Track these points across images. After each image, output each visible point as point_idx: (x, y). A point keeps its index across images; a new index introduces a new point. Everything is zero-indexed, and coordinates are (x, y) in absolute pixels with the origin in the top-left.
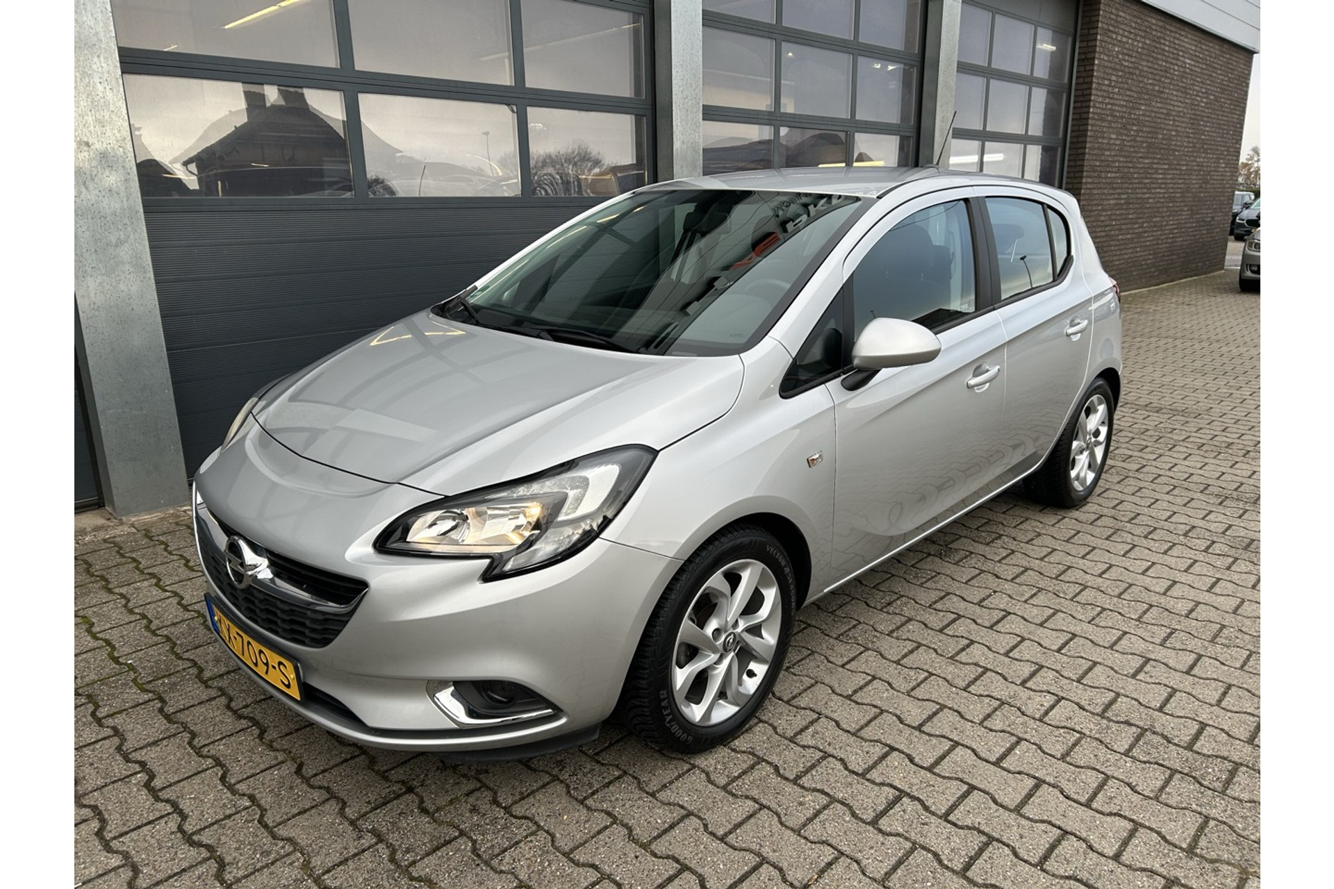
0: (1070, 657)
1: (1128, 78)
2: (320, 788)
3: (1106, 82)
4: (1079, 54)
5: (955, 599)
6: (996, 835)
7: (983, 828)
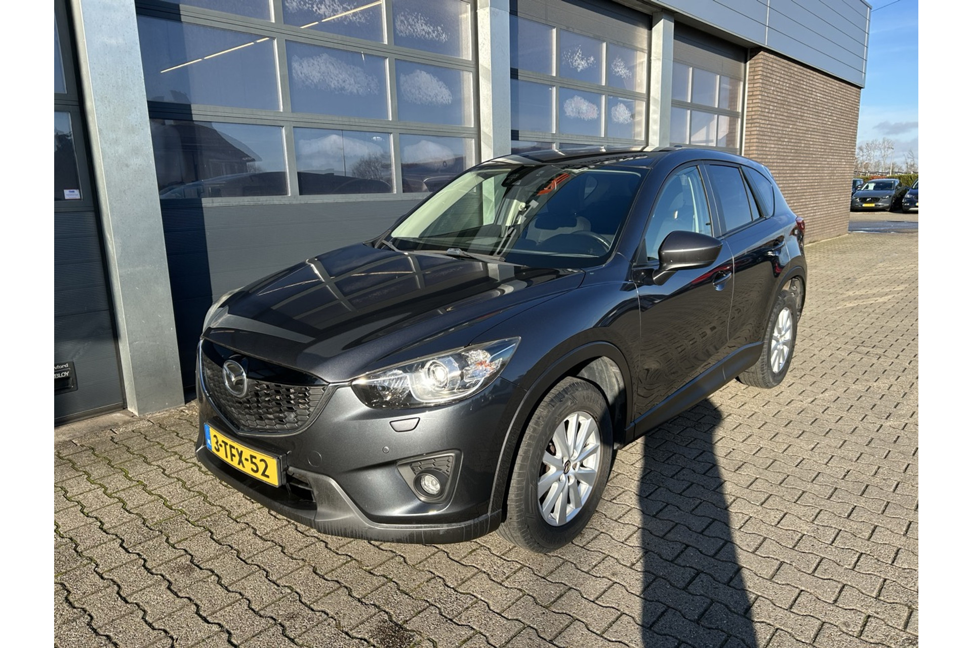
1: (781, 108)
3: (767, 110)
4: (749, 92)
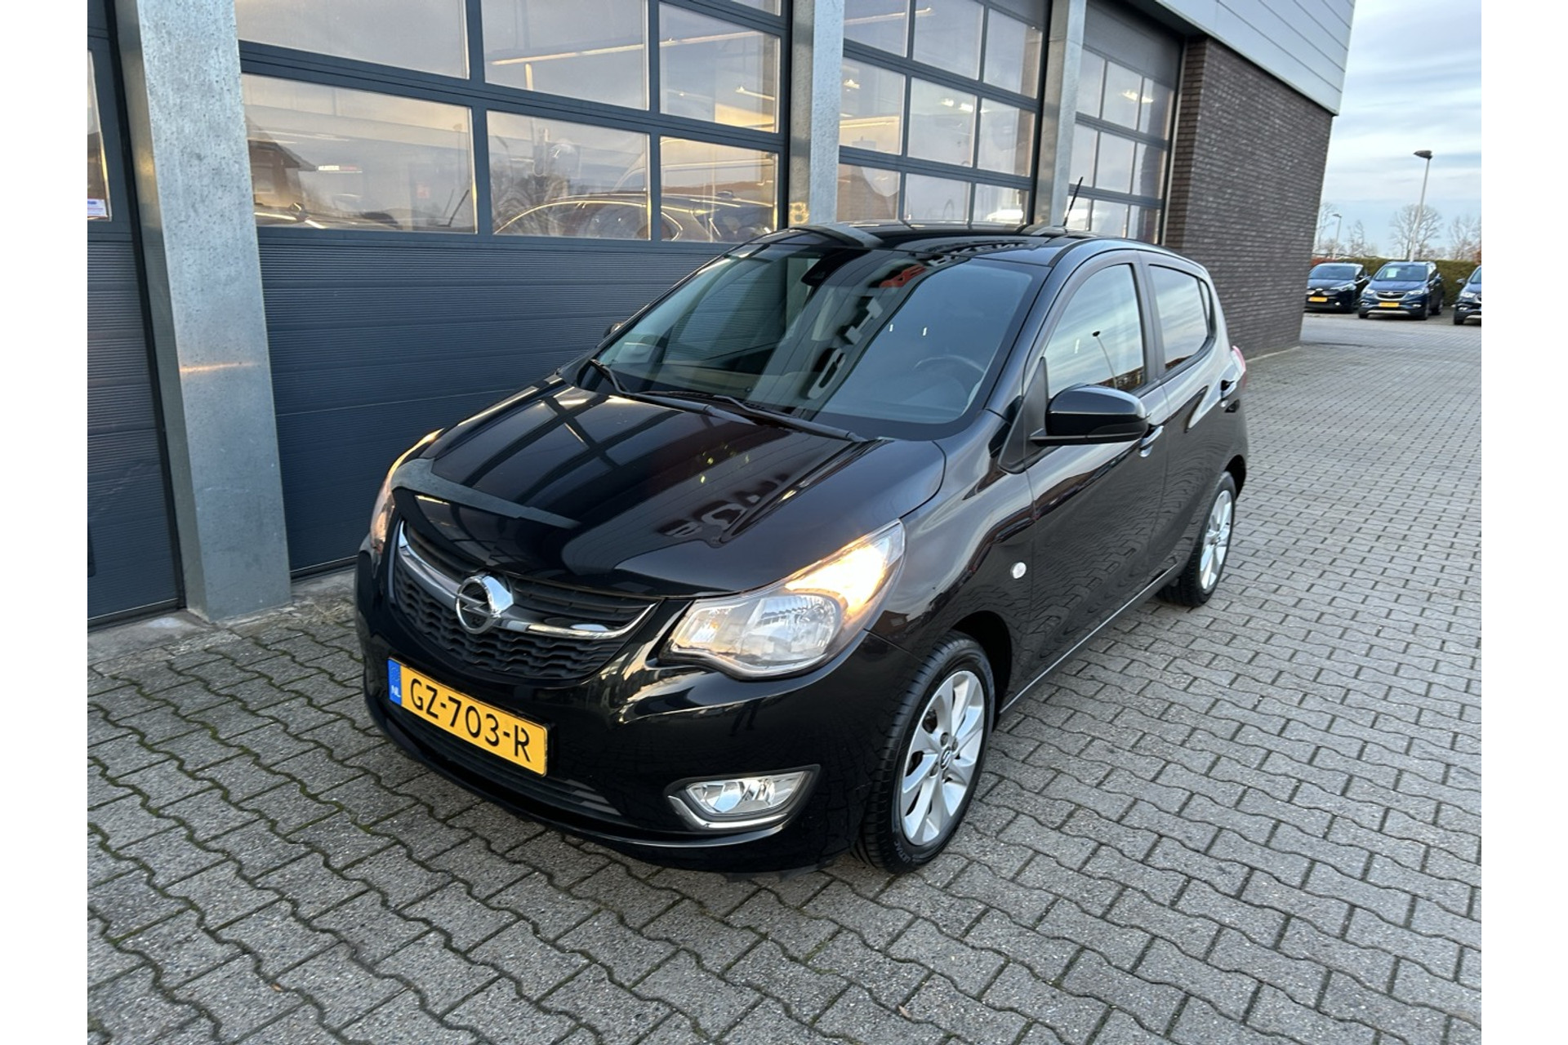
0: (1373, 764)
2: (661, 939)
5: (1228, 705)
6: (1400, 953)
7: (1384, 946)
